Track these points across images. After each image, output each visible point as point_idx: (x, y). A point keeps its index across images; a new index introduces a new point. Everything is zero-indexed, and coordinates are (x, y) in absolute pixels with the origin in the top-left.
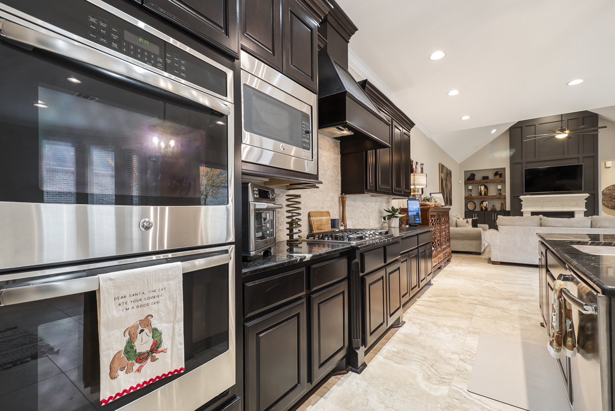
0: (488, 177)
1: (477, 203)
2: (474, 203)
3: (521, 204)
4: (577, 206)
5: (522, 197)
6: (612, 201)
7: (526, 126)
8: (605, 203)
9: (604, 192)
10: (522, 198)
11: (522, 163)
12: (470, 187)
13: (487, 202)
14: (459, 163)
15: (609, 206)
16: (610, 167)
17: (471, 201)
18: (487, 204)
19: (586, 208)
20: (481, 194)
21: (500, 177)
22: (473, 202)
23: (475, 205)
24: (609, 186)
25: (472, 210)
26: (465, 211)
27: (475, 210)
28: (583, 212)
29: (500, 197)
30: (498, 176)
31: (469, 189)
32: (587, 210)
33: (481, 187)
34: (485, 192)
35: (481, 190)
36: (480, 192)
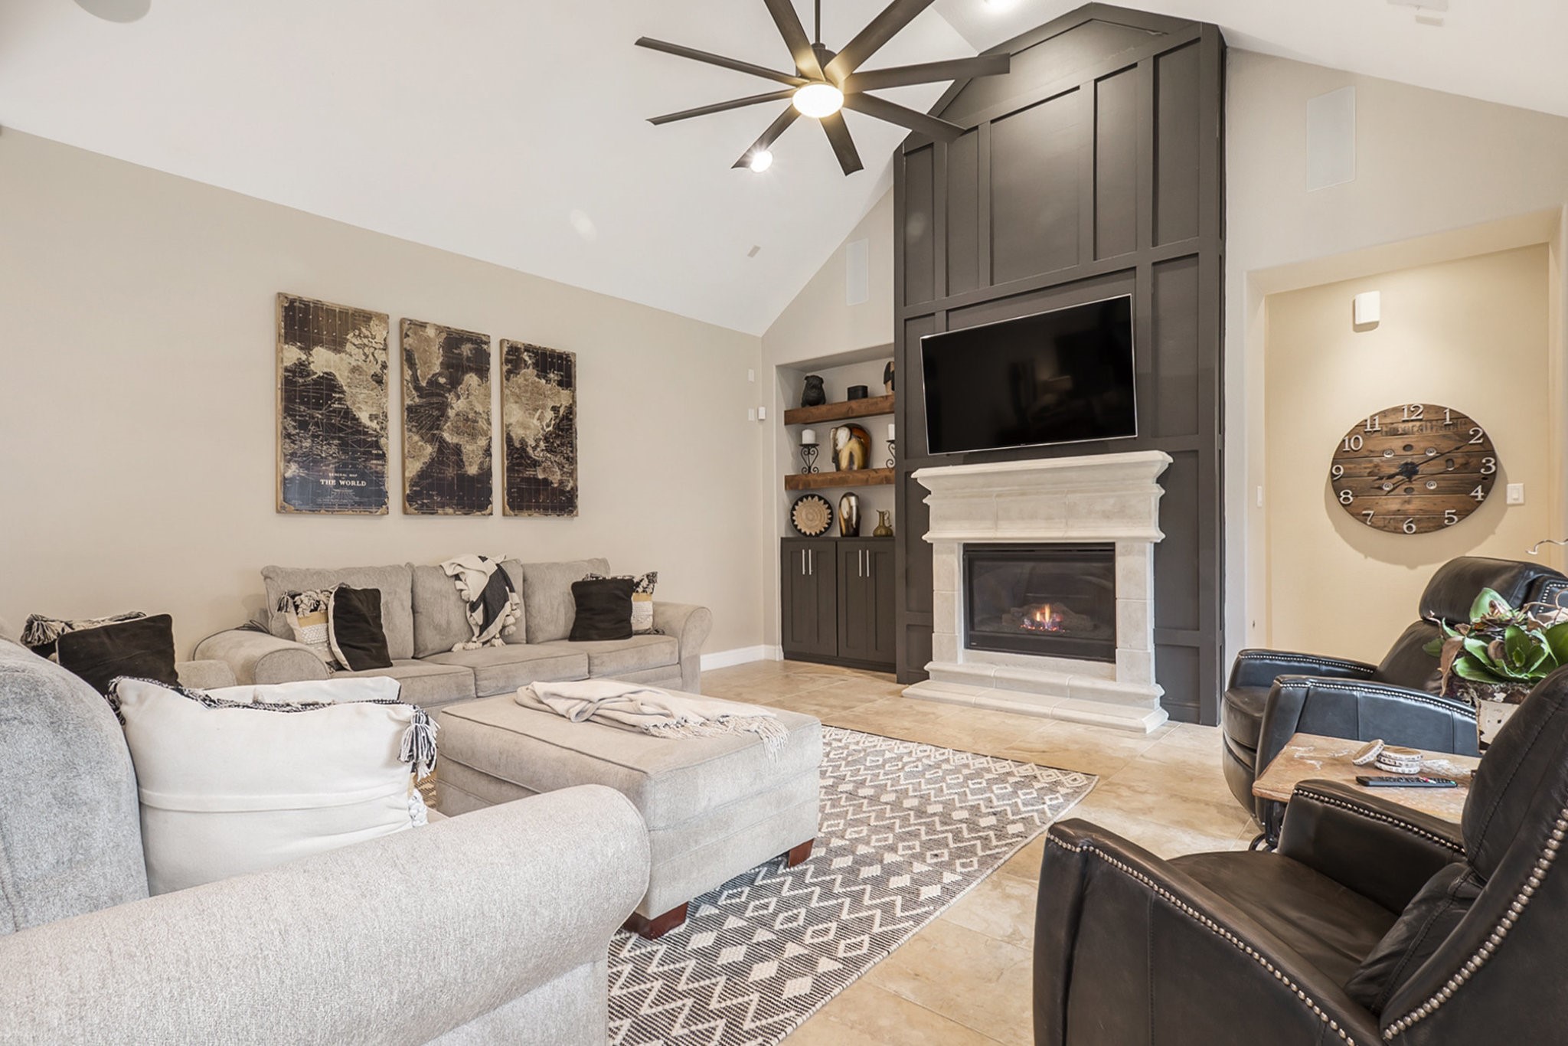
0: (865, 388)
1: (835, 499)
2: (826, 502)
3: (927, 507)
4: (1121, 513)
5: (922, 474)
6: (1380, 488)
8: (1351, 499)
9: (1347, 449)
10: (924, 478)
12: (808, 437)
13: (853, 499)
14: (761, 336)
15: (1368, 515)
16: (1373, 325)
17: (813, 496)
19: (1162, 526)
20: (838, 466)
21: (893, 386)
22: (820, 498)
23: (829, 511)
24: (1367, 416)
25: (813, 534)
26: (782, 539)
27: (824, 535)
28: (1150, 545)
29: (890, 477)
30: (890, 383)
31: (805, 446)
32: (1163, 536)
33: (835, 434)
34: (851, 455)
35: (836, 444)
36: (832, 454)
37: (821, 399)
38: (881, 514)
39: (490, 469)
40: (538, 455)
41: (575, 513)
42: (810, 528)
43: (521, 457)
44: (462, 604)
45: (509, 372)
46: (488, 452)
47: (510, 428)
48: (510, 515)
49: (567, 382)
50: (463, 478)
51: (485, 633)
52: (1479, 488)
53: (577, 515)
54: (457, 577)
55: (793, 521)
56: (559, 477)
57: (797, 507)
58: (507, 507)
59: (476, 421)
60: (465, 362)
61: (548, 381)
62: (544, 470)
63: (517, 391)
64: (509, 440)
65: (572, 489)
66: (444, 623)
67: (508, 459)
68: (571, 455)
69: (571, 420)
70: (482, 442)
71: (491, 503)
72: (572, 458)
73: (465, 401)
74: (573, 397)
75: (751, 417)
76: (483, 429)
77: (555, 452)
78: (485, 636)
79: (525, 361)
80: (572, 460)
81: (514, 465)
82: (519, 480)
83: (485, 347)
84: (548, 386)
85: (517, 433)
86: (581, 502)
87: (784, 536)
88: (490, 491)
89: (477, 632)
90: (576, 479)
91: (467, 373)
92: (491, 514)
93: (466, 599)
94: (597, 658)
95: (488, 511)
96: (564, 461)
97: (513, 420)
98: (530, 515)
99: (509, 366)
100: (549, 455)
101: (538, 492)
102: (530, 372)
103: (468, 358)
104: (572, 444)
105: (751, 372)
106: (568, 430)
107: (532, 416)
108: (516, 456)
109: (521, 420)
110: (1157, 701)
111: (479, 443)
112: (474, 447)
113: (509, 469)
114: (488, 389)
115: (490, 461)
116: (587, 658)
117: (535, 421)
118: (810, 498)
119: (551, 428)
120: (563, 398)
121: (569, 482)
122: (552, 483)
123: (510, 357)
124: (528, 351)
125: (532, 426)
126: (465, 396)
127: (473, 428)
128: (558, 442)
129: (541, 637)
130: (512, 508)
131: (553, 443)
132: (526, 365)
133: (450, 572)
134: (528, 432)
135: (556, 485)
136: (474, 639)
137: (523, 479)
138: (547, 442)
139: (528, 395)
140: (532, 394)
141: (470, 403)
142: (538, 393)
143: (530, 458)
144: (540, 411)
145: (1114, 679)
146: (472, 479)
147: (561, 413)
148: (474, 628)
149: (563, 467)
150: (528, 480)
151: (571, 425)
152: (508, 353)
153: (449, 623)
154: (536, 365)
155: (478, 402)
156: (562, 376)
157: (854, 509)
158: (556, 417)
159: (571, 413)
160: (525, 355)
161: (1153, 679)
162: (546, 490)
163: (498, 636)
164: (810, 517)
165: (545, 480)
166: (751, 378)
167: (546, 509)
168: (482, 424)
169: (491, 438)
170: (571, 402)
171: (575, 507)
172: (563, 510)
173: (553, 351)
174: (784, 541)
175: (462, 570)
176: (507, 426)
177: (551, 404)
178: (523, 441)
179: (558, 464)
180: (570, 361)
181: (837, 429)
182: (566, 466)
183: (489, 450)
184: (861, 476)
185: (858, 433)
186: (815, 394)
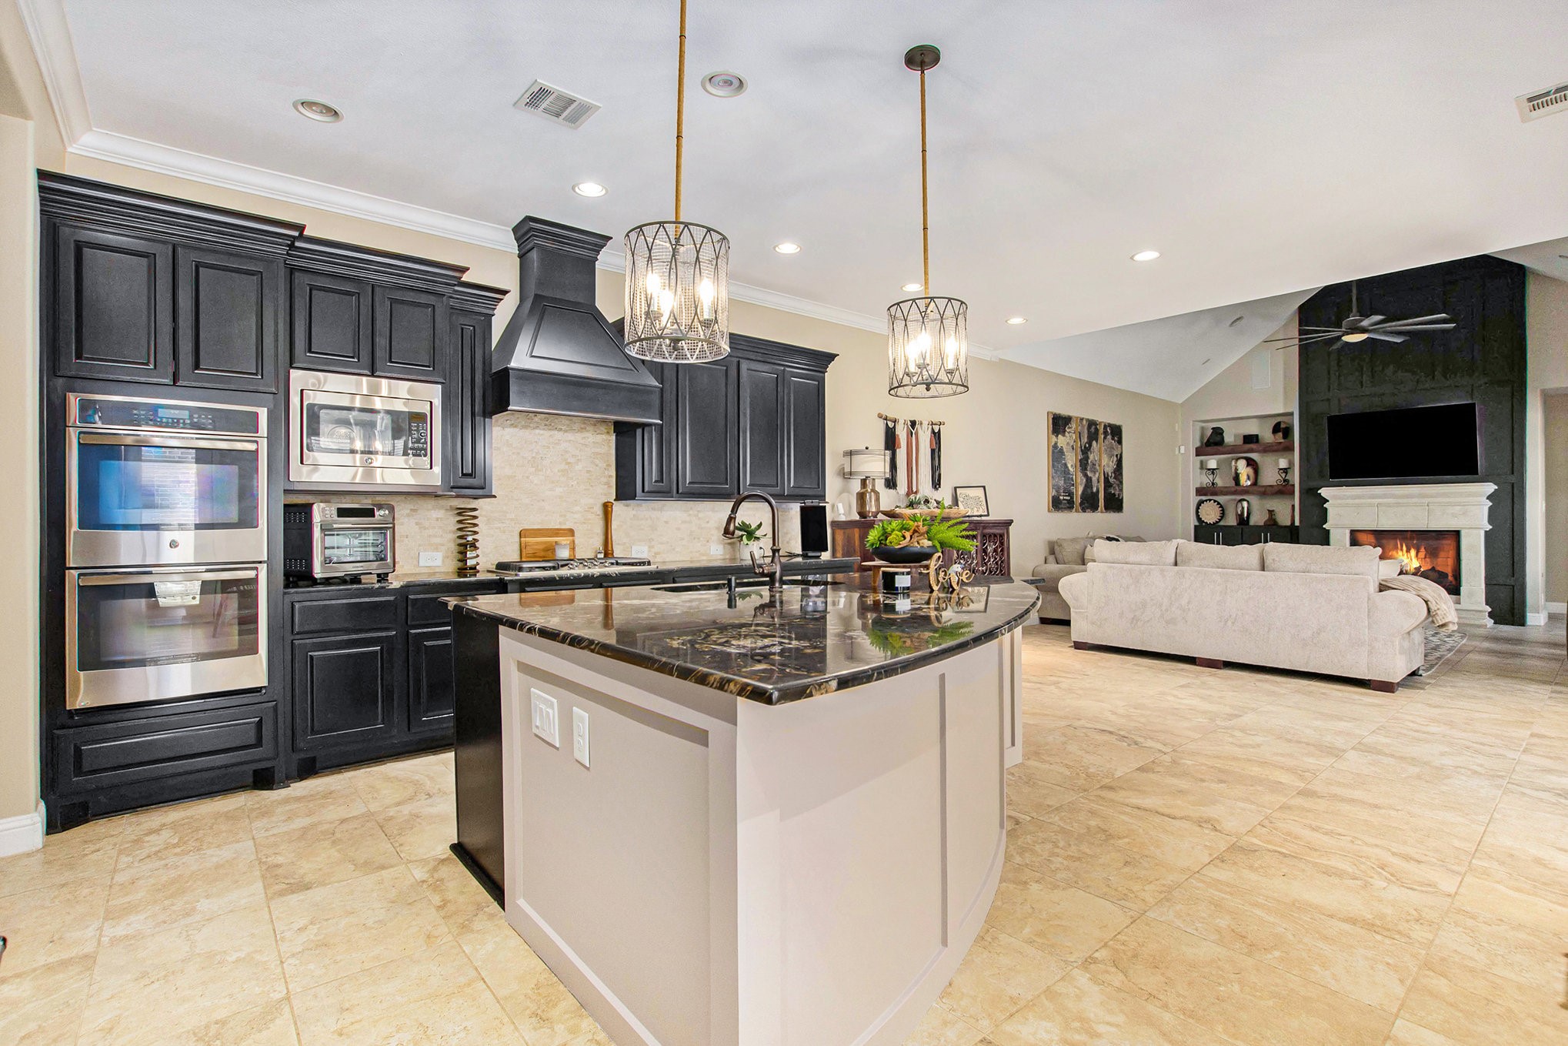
0: (1257, 436)
1: (1230, 502)
2: (1220, 504)
3: (1326, 509)
10: (1324, 494)
11: (1329, 400)
12: (1212, 463)
13: (1245, 503)
14: (1182, 403)
17: (1213, 500)
19: (1490, 522)
20: (1238, 482)
21: (1284, 436)
22: (1217, 501)
23: (1222, 509)
26: (1194, 526)
27: (1220, 524)
28: (1483, 532)
29: (1283, 490)
30: (1280, 434)
31: (1209, 469)
32: (1491, 527)
33: (1237, 462)
34: (1249, 477)
35: (1236, 469)
36: (1233, 474)
37: (1221, 442)
38: (1271, 512)
39: (1099, 489)
41: (1122, 511)
42: (1209, 520)
45: (1104, 438)
46: (1098, 481)
48: (1105, 512)
49: (1120, 441)
55: (1199, 515)
56: (1118, 492)
57: (1201, 506)
61: (1115, 441)
62: (1114, 489)
65: (1122, 498)
68: (1121, 480)
69: (1121, 461)
75: (1177, 452)
77: (1117, 479)
79: (1108, 432)
83: (1098, 426)
84: (1115, 444)
87: (1195, 524)
91: (1093, 441)
96: (1120, 483)
99: (1104, 435)
100: (1115, 481)
102: (1110, 437)
104: (1122, 474)
105: (1177, 426)
106: (1120, 466)
107: (1110, 460)
109: (1107, 463)
110: (1487, 614)
114: (1099, 448)
115: (1099, 485)
117: (1111, 463)
118: (1208, 501)
119: (1115, 466)
120: (1119, 450)
121: (1121, 494)
122: (1116, 496)
123: (1104, 430)
124: (1109, 426)
128: (1118, 474)
130: (1105, 509)
134: (1109, 469)
138: (1115, 474)
139: (1109, 449)
141: (1094, 456)
142: (1112, 448)
143: (1110, 482)
144: (1113, 457)
145: (1462, 602)
154: (1111, 433)
156: (1118, 438)
157: (1246, 508)
159: (1121, 457)
160: (1108, 429)
161: (1484, 603)
162: (1114, 500)
164: (1210, 513)
165: (1114, 494)
166: (1177, 428)
167: (1114, 509)
172: (1119, 509)
174: (1196, 527)
177: (1116, 453)
179: (1118, 485)
180: (1121, 429)
181: (1237, 459)
183: (1099, 479)
184: (1260, 489)
185: (1252, 463)
186: (1218, 439)
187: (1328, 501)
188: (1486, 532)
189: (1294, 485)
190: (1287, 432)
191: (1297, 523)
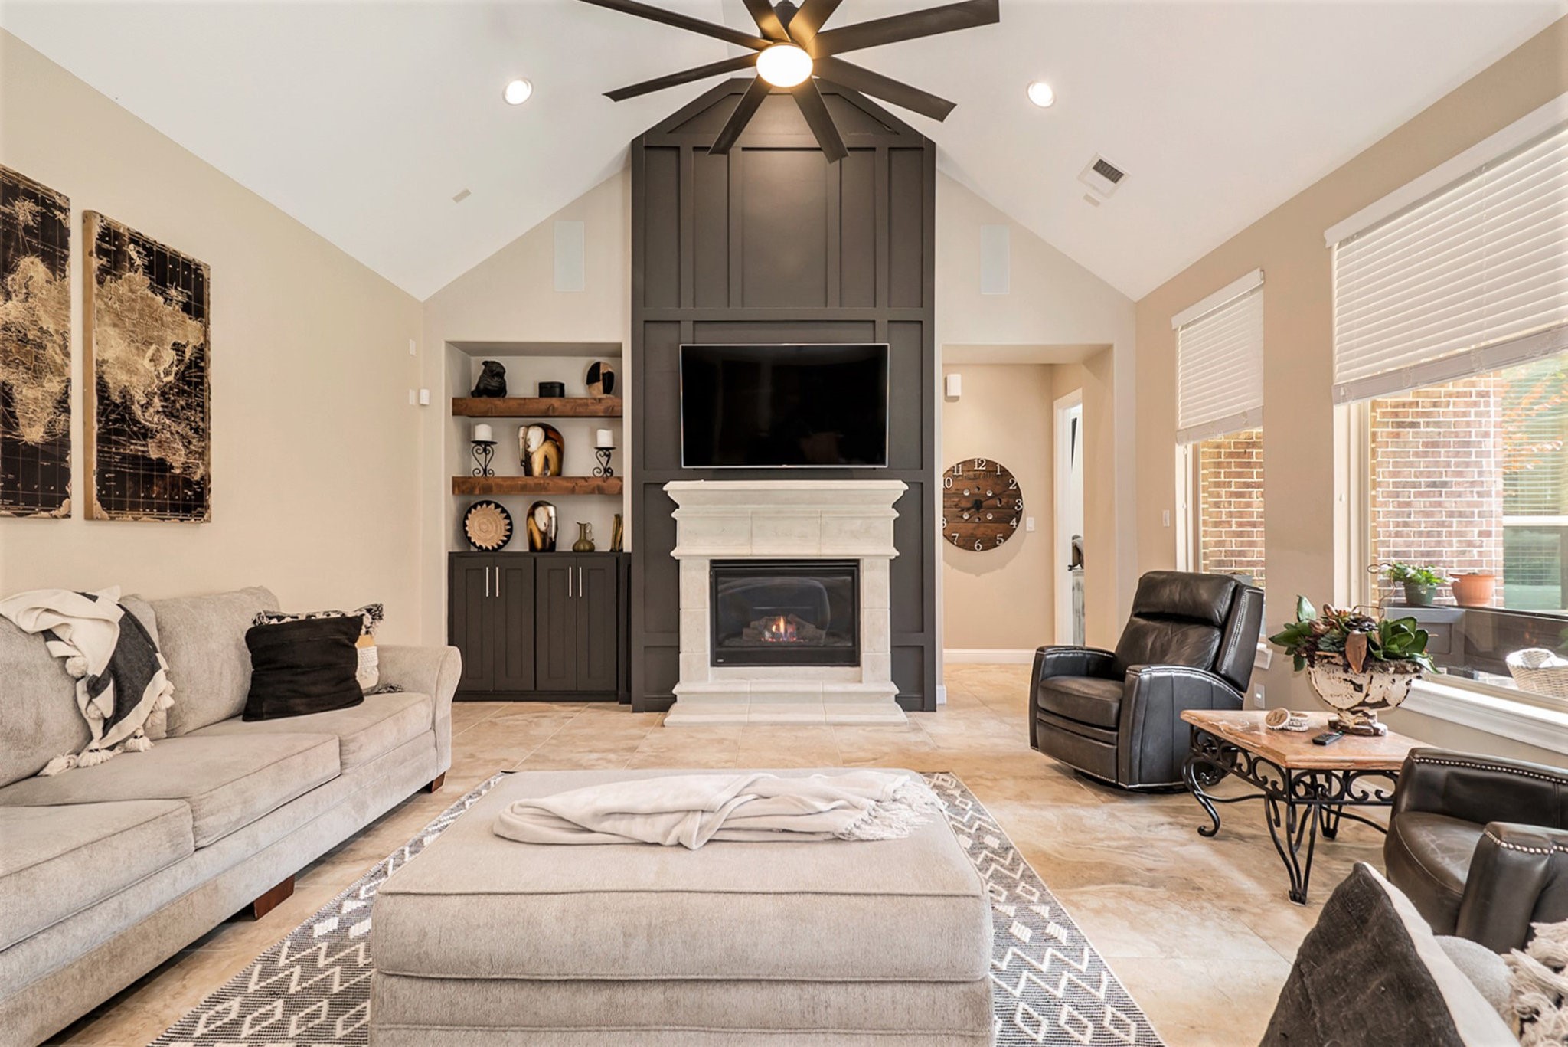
0: (562, 386)
1: (518, 507)
2: (504, 511)
3: (675, 521)
5: (673, 488)
6: (962, 517)
7: (696, 149)
8: (946, 524)
10: (674, 493)
11: (679, 322)
12: (483, 432)
13: (551, 509)
14: (424, 301)
15: (955, 536)
16: (956, 399)
17: (488, 503)
18: (550, 518)
19: (897, 546)
20: (528, 471)
21: (607, 389)
22: (497, 506)
23: (508, 521)
24: (954, 463)
25: (490, 548)
26: (450, 553)
27: (504, 549)
28: (888, 561)
29: (604, 487)
30: (599, 386)
31: (479, 443)
32: (898, 554)
33: (526, 434)
34: (546, 459)
35: (527, 446)
36: (522, 456)
37: (501, 391)
38: (583, 527)
39: (67, 435)
40: (150, 418)
41: (206, 517)
42: (485, 541)
43: (123, 420)
44: (68, 684)
45: (104, 271)
46: (63, 404)
47: (104, 368)
48: (102, 519)
49: (196, 307)
50: (15, 449)
51: (113, 731)
52: (1014, 520)
53: (208, 521)
54: (49, 635)
55: (466, 532)
56: (183, 459)
57: (469, 516)
58: (97, 505)
59: (41, 346)
60: (21, 234)
61: (168, 300)
62: (160, 444)
63: (117, 306)
64: (103, 389)
65: (202, 478)
66: (28, 724)
67: (99, 421)
68: (200, 424)
69: (202, 369)
70: (54, 386)
71: (67, 496)
72: (203, 430)
73: (21, 306)
74: (206, 334)
75: (412, 401)
76: (55, 362)
77: (177, 417)
78: (115, 734)
79: (131, 259)
80: (202, 433)
81: (109, 432)
82: (117, 458)
83: (61, 216)
84: (168, 307)
85: (117, 378)
86: (214, 499)
87: (451, 551)
88: (66, 475)
89: (97, 729)
90: (209, 464)
91: (25, 254)
92: (68, 516)
93: (77, 673)
94: (353, 741)
95: (63, 510)
96: (191, 433)
97: (109, 355)
98: (136, 519)
99: (104, 261)
100: (168, 422)
101: (149, 480)
102: (138, 280)
103: (27, 229)
104: (203, 407)
105: (412, 345)
106: (197, 384)
107: (141, 353)
108: (113, 416)
109: (123, 356)
110: (893, 697)
111: (47, 385)
112: (37, 393)
113: (102, 439)
114: (65, 292)
115: (67, 421)
116: (338, 743)
117: (146, 362)
118: (485, 505)
119: (171, 378)
120: (190, 332)
121: (198, 467)
122: (172, 467)
123: (105, 246)
124: (136, 243)
125: (142, 371)
126: (22, 297)
127: (36, 358)
128: (183, 403)
129: (192, 721)
130: (106, 505)
131: (174, 401)
132: (132, 265)
133: (32, 624)
134: (134, 379)
135: (178, 471)
136: (94, 745)
137: (124, 457)
138: (166, 400)
139: (136, 316)
140: (141, 316)
141: (31, 310)
142: (151, 317)
143: (136, 422)
144: (154, 347)
145: (860, 681)
146: (32, 450)
147: (188, 355)
148: (92, 724)
149: (190, 443)
150: (135, 460)
151: (202, 377)
152: (101, 237)
153: (39, 724)
154: (149, 269)
155: (46, 311)
156: (189, 297)
157: (554, 519)
158: (180, 362)
159: (202, 359)
160: (131, 250)
161: (890, 678)
162: (163, 478)
163: (140, 732)
164: (484, 527)
165: (161, 462)
166: (412, 351)
167: (161, 509)
168: (52, 352)
169: (69, 380)
170: (202, 340)
171: (207, 508)
172: (190, 512)
173: (174, 253)
174: (452, 557)
175: (59, 620)
176: (100, 364)
177: (171, 338)
178: (125, 393)
179: (183, 437)
180: (202, 276)
181: (528, 427)
182: (194, 441)
183: (65, 402)
184: (565, 484)
185: (551, 435)
186: (494, 383)
187: (678, 506)
188: (891, 560)
189: (620, 479)
190: (610, 383)
191: (627, 547)
